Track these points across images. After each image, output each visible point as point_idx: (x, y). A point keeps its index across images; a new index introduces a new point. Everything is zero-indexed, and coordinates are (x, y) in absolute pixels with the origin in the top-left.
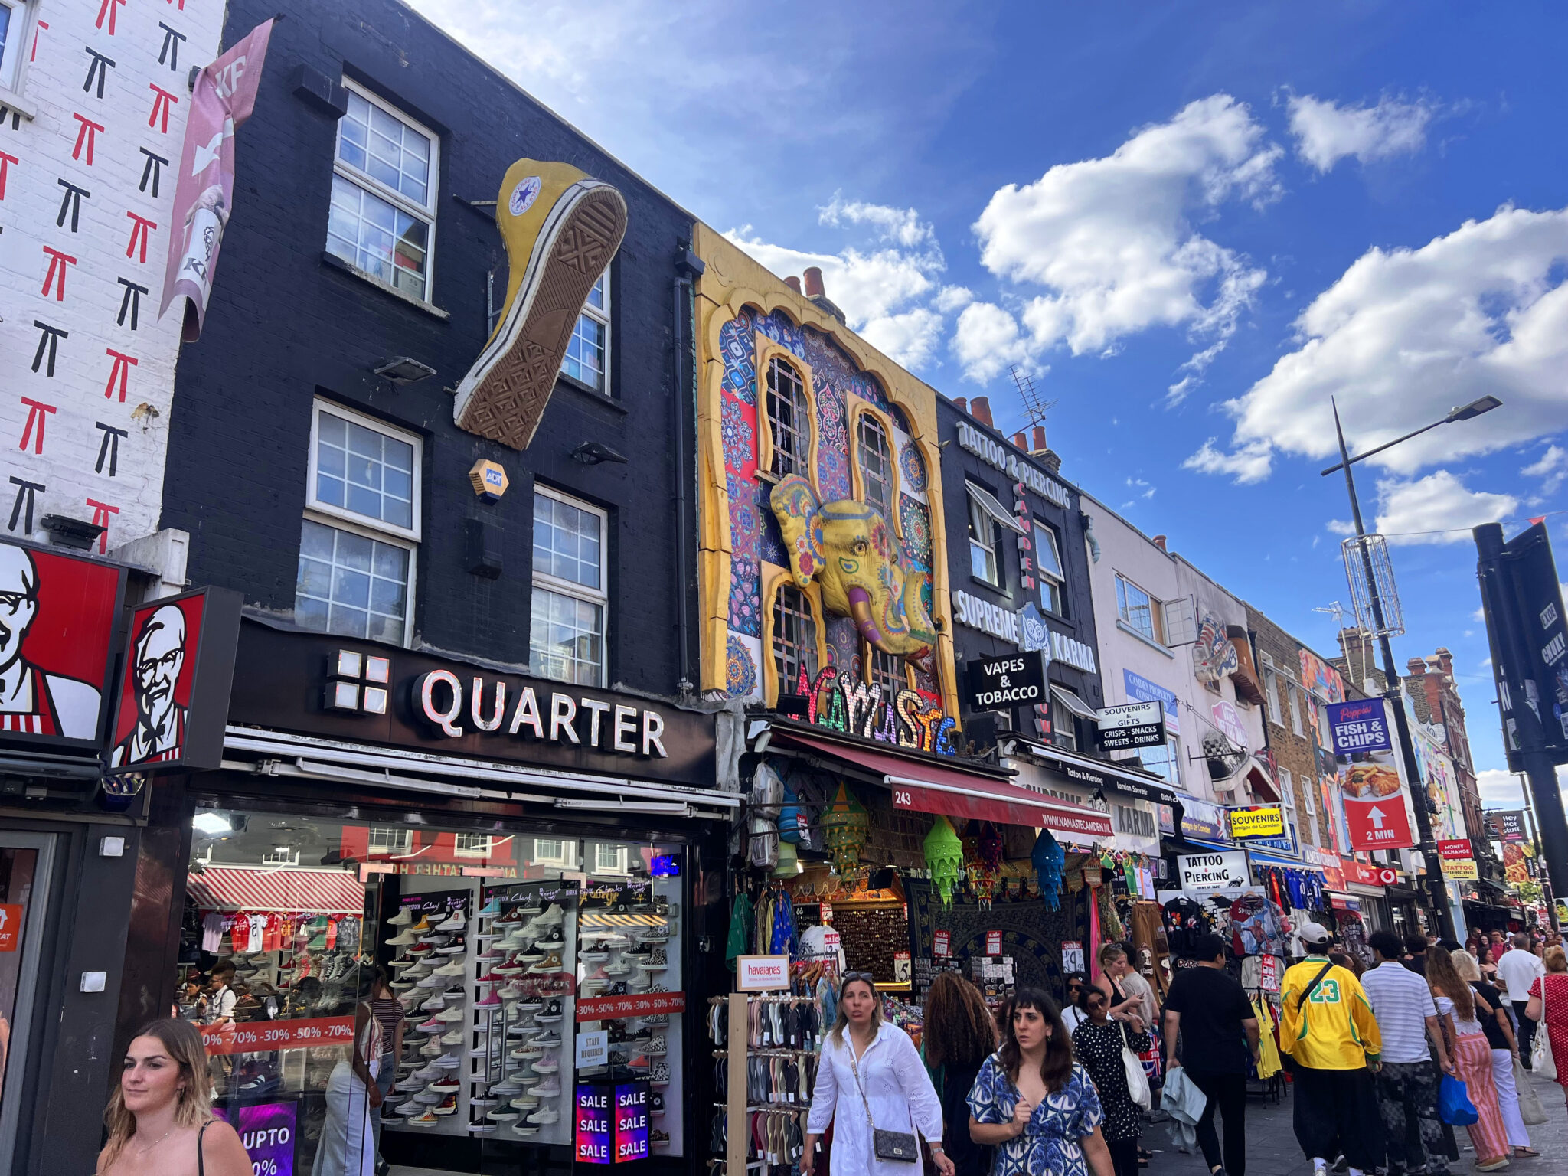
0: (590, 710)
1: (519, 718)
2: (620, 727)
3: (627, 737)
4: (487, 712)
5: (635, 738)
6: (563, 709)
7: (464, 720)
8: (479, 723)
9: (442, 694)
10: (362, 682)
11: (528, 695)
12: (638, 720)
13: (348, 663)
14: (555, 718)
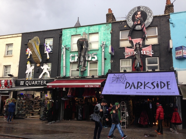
0: (38, 82)
1: (33, 83)
2: (41, 82)
3: (42, 83)
4: (30, 83)
5: (43, 83)
6: (36, 82)
7: (29, 84)
8: (30, 84)
9: (27, 83)
10: (22, 83)
11: (33, 82)
12: (43, 82)
13: (21, 82)
14: (36, 83)
